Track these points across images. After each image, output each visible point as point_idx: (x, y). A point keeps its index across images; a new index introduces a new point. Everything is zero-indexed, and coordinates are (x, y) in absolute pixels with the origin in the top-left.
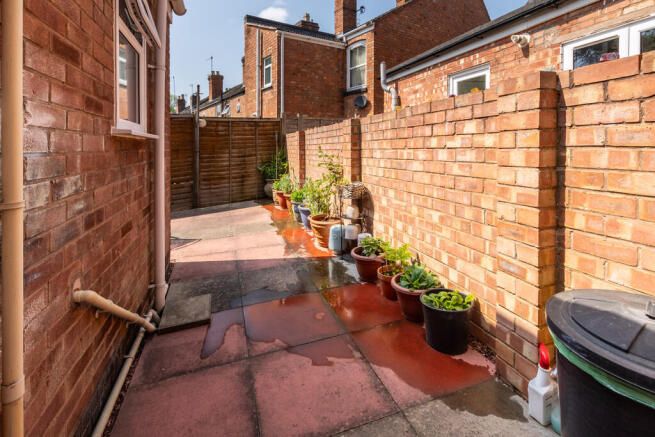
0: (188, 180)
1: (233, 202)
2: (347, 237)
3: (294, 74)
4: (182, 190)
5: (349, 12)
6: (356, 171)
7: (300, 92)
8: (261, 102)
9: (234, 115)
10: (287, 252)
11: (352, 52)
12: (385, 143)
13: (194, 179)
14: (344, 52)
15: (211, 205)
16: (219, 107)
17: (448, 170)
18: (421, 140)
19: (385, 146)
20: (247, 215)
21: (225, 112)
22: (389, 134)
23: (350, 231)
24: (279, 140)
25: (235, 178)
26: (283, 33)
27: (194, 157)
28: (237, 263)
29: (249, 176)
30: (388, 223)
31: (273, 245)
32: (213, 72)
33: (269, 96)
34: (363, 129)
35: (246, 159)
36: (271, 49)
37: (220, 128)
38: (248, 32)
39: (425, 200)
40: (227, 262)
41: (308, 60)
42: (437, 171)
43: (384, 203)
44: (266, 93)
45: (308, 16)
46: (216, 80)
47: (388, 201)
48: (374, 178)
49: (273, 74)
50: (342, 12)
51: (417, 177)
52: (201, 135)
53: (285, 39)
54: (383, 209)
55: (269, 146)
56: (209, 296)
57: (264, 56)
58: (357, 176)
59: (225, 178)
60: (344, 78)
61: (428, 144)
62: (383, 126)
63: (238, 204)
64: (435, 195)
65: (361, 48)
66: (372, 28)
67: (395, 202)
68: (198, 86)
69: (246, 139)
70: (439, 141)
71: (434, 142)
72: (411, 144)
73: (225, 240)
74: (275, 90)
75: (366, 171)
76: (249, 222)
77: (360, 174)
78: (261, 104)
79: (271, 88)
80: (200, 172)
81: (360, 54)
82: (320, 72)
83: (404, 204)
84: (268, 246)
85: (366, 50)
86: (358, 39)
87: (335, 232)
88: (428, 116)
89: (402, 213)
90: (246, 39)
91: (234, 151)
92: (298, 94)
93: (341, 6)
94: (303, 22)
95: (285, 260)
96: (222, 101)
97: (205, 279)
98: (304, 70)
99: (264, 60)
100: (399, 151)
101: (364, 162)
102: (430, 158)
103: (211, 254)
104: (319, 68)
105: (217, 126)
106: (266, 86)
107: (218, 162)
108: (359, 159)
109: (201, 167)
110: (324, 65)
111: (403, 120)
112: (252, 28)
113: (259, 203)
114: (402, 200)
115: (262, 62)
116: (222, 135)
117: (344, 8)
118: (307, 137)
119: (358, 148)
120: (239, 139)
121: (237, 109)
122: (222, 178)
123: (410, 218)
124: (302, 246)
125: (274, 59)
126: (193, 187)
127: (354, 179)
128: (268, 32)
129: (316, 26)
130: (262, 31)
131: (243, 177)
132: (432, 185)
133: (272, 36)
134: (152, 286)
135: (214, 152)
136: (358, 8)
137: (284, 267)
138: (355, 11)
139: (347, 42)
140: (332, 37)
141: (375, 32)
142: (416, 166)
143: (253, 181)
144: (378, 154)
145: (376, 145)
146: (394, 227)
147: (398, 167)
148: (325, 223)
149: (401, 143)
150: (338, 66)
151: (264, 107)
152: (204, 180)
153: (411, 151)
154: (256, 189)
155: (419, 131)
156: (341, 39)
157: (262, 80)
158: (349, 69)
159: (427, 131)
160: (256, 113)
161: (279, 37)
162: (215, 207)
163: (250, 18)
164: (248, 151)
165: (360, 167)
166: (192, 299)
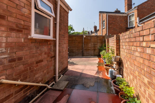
0: (81, 49)
1: (92, 56)
2: (113, 74)
3: (111, 24)
4: (81, 52)
5: (129, 6)
6: (118, 52)
7: (113, 28)
8: (102, 32)
9: (98, 35)
10: (96, 74)
11: (130, 16)
12: (126, 43)
13: (83, 49)
14: (127, 17)
15: (87, 56)
16: (95, 33)
17: (151, 59)
18: (139, 43)
19: (126, 45)
20: (93, 60)
21: (97, 34)
22: (127, 40)
23: (114, 73)
24: (104, 41)
25: (92, 50)
26: (108, 14)
27: (83, 44)
28: (81, 74)
29: (96, 50)
30: (128, 74)
31: (93, 70)
32: (95, 26)
33: (104, 30)
34: (121, 38)
35: (95, 45)
36: (105, 19)
37: (89, 38)
38: (100, 15)
39: (141, 70)
40: (79, 72)
41: (115, 20)
42: (146, 58)
43: (126, 66)
44: (104, 29)
45: (117, 9)
46: (95, 27)
47: (128, 65)
48: (123, 56)
49: (105, 24)
50: (127, 6)
51: (138, 59)
52: (84, 39)
53: (108, 15)
54: (126, 68)
55: (101, 42)
56: (68, 82)
57: (103, 20)
58: (118, 54)
59: (90, 50)
60: (127, 24)
61: (141, 45)
62: (126, 37)
63: (93, 56)
64: (145, 70)
65: (133, 15)
66: (137, 8)
67: (130, 66)
68: (84, 28)
69: (95, 41)
70: (146, 44)
71: (144, 44)
72: (135, 44)
73: (83, 66)
74: (106, 28)
75: (121, 53)
76: (92, 62)
77: (120, 53)
78: (103, 32)
79: (105, 28)
80: (84, 48)
81: (132, 17)
82: (119, 23)
83: (133, 69)
84: (92, 70)
85: (134, 15)
86: (131, 12)
87: (110, 71)
88: (141, 32)
89: (132, 72)
90: (99, 17)
91: (92, 43)
92: (112, 29)
93: (127, 4)
94: (116, 11)
95: (94, 76)
96: (96, 32)
97: (71, 76)
98: (114, 23)
99: (103, 21)
100: (131, 47)
101: (121, 49)
102: (143, 52)
103: (77, 69)
104: (119, 22)
105: (88, 37)
106: (104, 28)
107: (88, 46)
108: (119, 48)
109: (84, 47)
110: (120, 21)
111: (132, 35)
112: (101, 14)
113: (98, 57)
114: (132, 67)
115: (103, 22)
116: (89, 40)
117: (128, 5)
118: (109, 40)
119: (119, 44)
120: (93, 40)
121: (99, 34)
122: (89, 50)
123: (135, 76)
124: (102, 73)
125: (105, 21)
126: (82, 51)
127: (117, 55)
128: (104, 14)
129: (120, 11)
130: (103, 14)
131: (94, 50)
132: (144, 64)
133: (105, 15)
134: (55, 76)
135: (87, 43)
136: (133, 4)
137: (92, 78)
138: (132, 5)
139: (128, 14)
140: (124, 13)
141: (138, 9)
142: (137, 54)
143: (97, 51)
144: (124, 47)
145: (124, 44)
146: (130, 77)
147: (130, 53)
148: (108, 67)
149: (131, 44)
150: (125, 21)
151: (103, 33)
152: (85, 50)
153: (135, 47)
154: (98, 53)
155: (138, 39)
156: (126, 13)
157: (103, 26)
158: (129, 21)
159: (141, 39)
160: (101, 34)
161: (107, 15)
162: (87, 57)
163: (100, 12)
164: (96, 43)
165: (120, 51)
166: (64, 82)
